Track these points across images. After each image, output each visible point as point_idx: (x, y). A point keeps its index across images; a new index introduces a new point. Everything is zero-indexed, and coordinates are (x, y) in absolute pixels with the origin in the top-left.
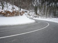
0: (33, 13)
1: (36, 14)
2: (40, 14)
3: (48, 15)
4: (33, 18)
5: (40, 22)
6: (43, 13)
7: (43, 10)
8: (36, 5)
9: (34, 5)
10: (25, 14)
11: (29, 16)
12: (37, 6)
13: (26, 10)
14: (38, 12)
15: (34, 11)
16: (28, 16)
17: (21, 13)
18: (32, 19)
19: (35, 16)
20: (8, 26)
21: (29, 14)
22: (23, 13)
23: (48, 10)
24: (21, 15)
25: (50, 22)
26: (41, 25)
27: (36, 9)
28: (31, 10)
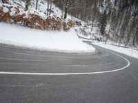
0: (93, 30)
1: (102, 32)
2: (111, 35)
3: (131, 40)
4: (91, 40)
5: (107, 55)
6: (119, 34)
7: (121, 27)
8: (105, 12)
9: (101, 11)
10: (76, 28)
11: (83, 36)
12: (108, 12)
13: (80, 20)
14: (108, 28)
15: (98, 25)
16: (81, 35)
17: (65, 25)
18: (89, 43)
19: (98, 36)
20: (32, 50)
21: (83, 31)
22: (71, 26)
23: (135, 29)
24: (66, 30)
25: (133, 58)
26: (108, 62)
27: (103, 22)
28: (91, 22)
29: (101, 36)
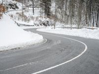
6: (68, 13)
14: (53, 7)
15: (41, 5)
16: (20, 22)
22: (4, 11)
29: (48, 19)
